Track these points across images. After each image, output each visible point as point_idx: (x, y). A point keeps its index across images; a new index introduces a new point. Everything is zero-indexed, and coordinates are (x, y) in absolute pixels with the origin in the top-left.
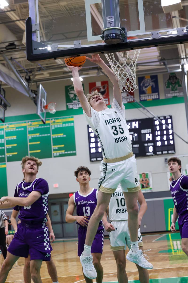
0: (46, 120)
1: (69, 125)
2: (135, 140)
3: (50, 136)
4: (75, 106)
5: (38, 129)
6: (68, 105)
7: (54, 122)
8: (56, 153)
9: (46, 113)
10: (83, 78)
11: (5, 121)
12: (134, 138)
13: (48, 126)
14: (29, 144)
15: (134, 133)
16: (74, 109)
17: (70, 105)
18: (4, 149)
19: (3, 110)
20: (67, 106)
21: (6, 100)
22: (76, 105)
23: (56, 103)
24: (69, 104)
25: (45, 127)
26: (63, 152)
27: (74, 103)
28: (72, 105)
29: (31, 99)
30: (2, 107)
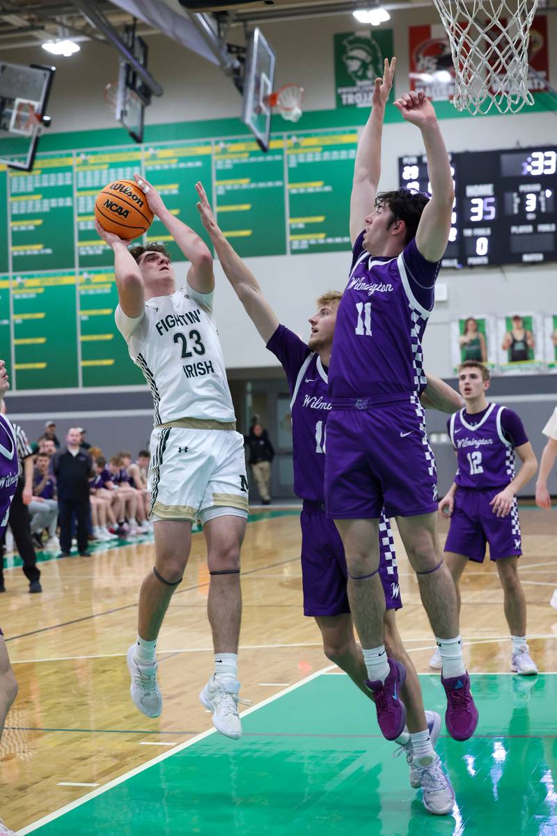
0: (270, 138)
1: (343, 155)
2: (543, 209)
3: (282, 189)
4: (363, 97)
5: (246, 164)
6: (342, 93)
7: (297, 146)
8: (300, 241)
9: (272, 116)
10: (391, 12)
11: (146, 137)
12: (543, 204)
13: (278, 158)
15: (544, 189)
16: (360, 105)
17: (348, 93)
19: (139, 106)
20: (339, 98)
21: (150, 75)
22: (365, 95)
23: (305, 88)
24: (344, 90)
25: (269, 158)
26: (320, 238)
27: (361, 87)
28: (354, 93)
29: (227, 75)
30: (135, 95)
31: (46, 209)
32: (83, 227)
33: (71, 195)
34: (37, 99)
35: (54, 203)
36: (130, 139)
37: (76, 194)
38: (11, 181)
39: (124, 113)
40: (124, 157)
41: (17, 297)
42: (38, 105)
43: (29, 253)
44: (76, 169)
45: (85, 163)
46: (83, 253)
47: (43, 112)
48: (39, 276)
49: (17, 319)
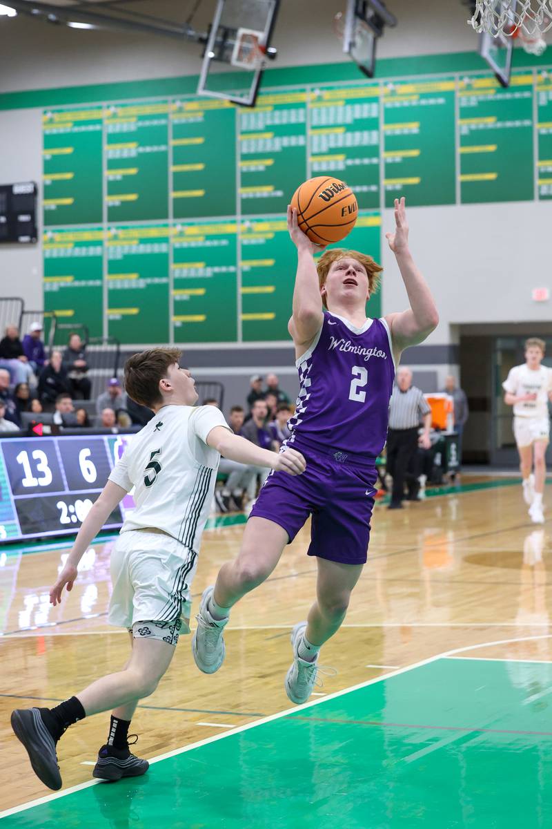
0: (510, 74)
3: (530, 128)
5: (491, 101)
7: (548, 81)
8: (549, 186)
9: (513, 50)
11: (377, 72)
13: (526, 94)
14: (460, 150)
18: (377, 167)
19: (371, 38)
25: (508, 96)
30: (366, 26)
31: (277, 148)
32: (316, 167)
33: (304, 133)
34: (261, 30)
35: (287, 141)
36: (361, 74)
37: (310, 132)
38: (240, 118)
39: (352, 45)
40: (362, 93)
41: (246, 242)
42: (262, 36)
43: (258, 195)
44: (309, 106)
45: (320, 99)
47: (268, 44)
48: (269, 220)
49: (245, 265)
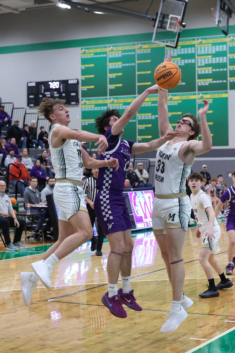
11: (229, 32)
18: (226, 72)
19: (226, 18)
21: (231, 4)
30: (224, 13)
31: (183, 64)
32: (200, 73)
33: (194, 58)
34: (180, 15)
35: (186, 61)
36: (222, 33)
37: (197, 57)
38: (167, 51)
39: (219, 22)
40: (219, 41)
42: (180, 18)
44: (197, 46)
45: (201, 43)
46: (200, 85)
47: (182, 21)
48: (179, 95)
